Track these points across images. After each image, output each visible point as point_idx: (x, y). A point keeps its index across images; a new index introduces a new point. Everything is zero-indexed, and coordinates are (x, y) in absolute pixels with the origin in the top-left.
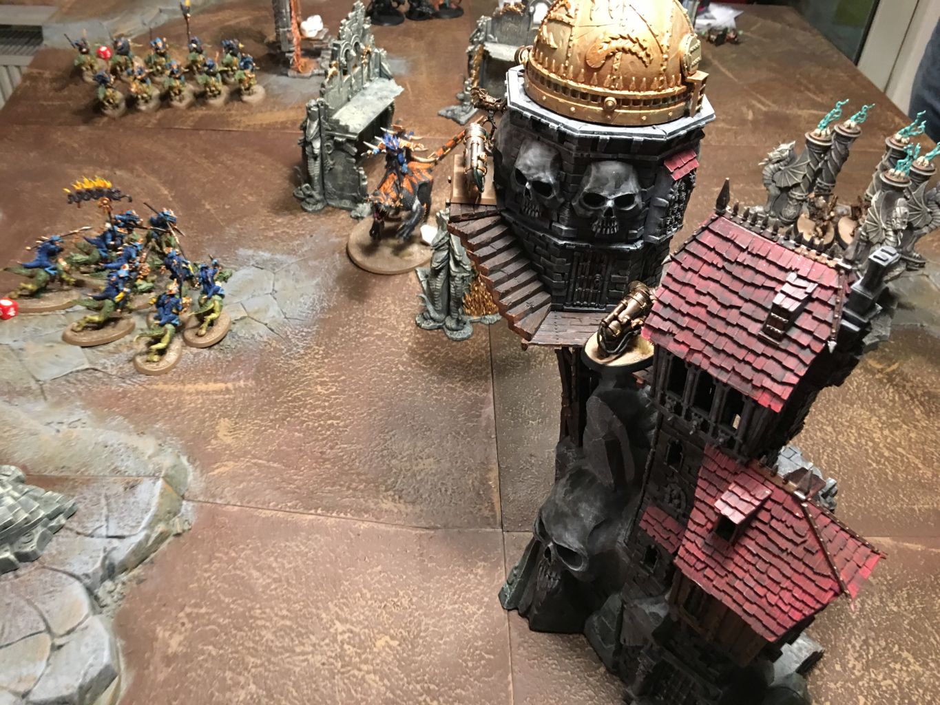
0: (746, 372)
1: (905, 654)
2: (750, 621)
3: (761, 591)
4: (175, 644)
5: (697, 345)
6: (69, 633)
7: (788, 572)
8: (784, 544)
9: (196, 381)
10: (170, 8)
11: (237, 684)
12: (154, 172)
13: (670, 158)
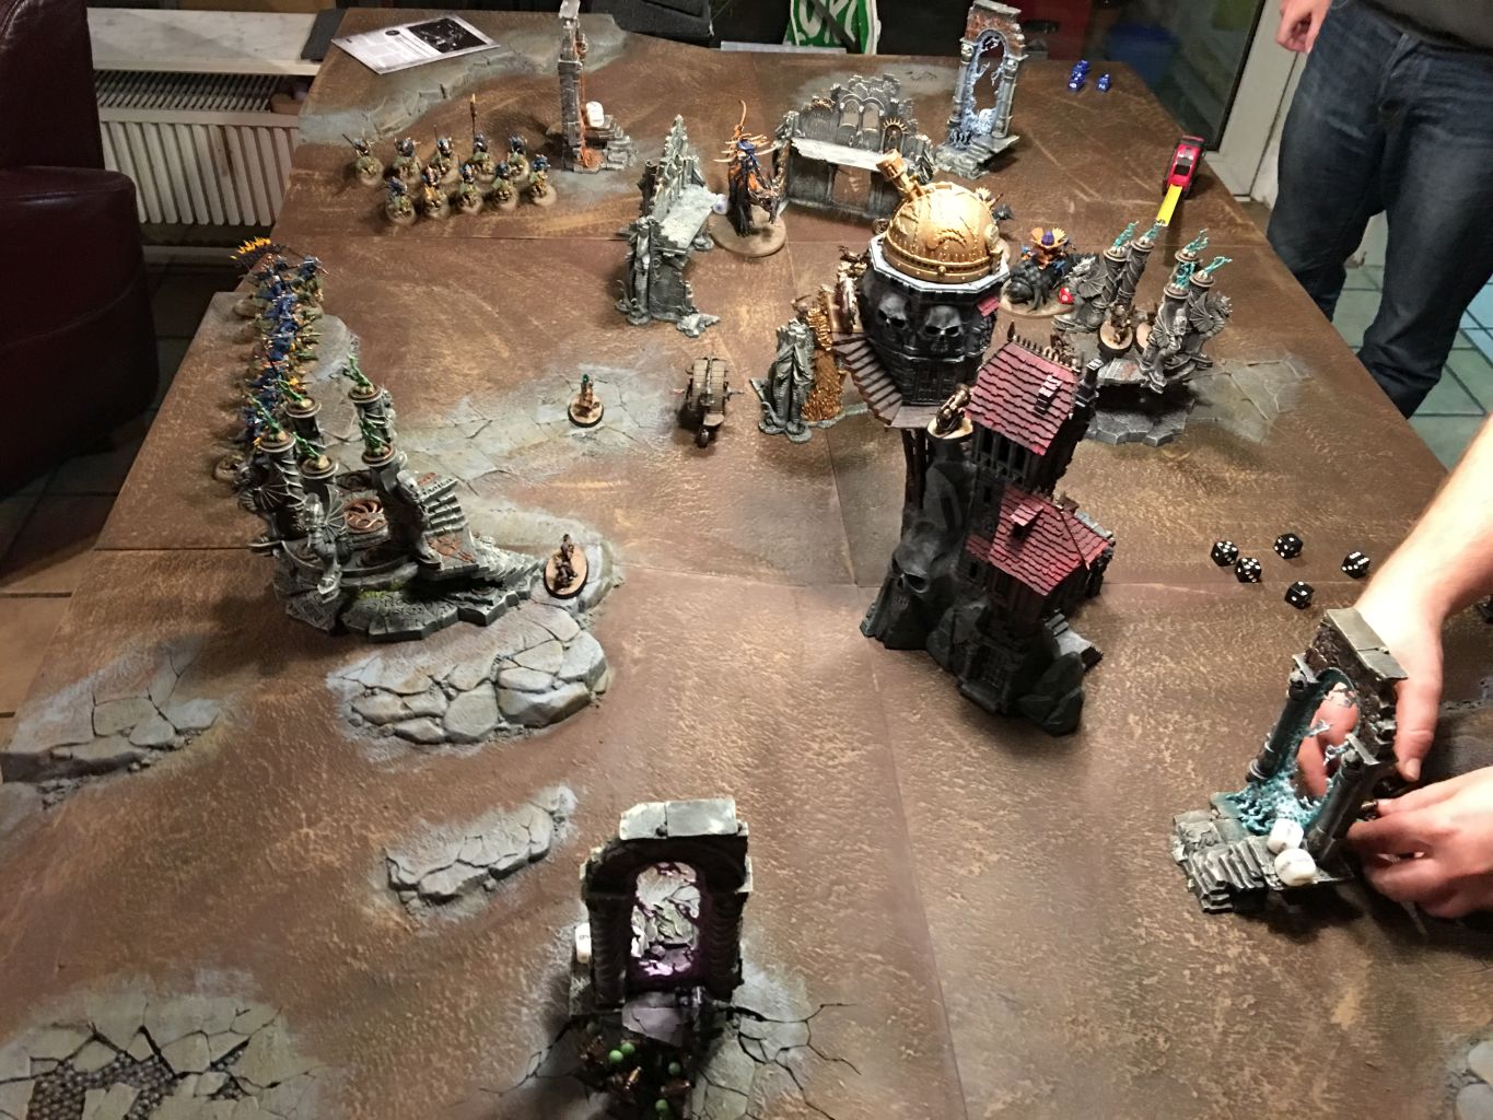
0: (1026, 434)
1: (1164, 657)
2: (1032, 586)
3: (1039, 567)
4: (637, 652)
5: (998, 420)
6: (571, 640)
7: (1054, 553)
8: (1050, 537)
9: (584, 480)
10: (430, 91)
11: (685, 676)
12: (471, 287)
13: (981, 302)
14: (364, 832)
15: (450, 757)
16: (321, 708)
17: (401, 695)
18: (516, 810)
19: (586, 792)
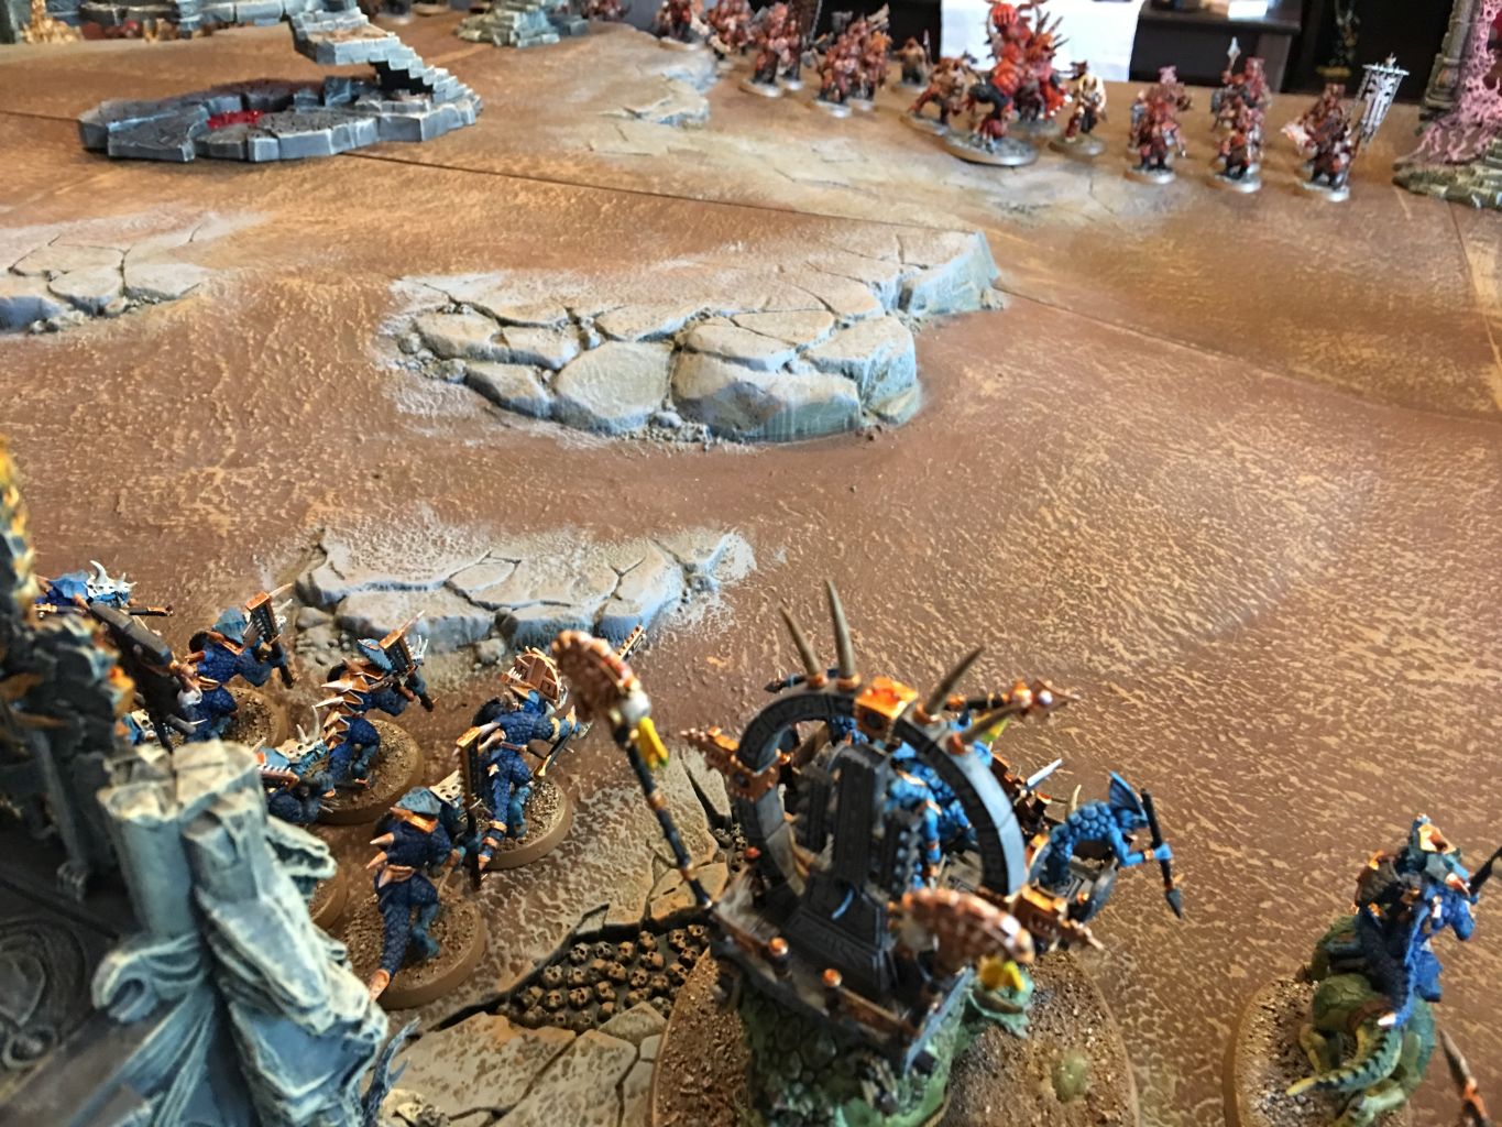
14: (310, 499)
15: (544, 439)
16: (362, 312)
17: (504, 323)
18: (619, 541)
19: (781, 557)
